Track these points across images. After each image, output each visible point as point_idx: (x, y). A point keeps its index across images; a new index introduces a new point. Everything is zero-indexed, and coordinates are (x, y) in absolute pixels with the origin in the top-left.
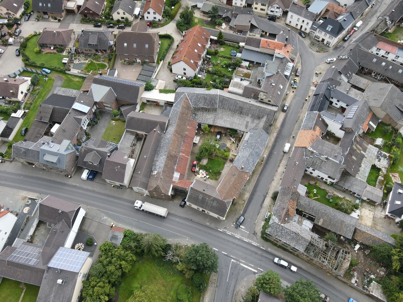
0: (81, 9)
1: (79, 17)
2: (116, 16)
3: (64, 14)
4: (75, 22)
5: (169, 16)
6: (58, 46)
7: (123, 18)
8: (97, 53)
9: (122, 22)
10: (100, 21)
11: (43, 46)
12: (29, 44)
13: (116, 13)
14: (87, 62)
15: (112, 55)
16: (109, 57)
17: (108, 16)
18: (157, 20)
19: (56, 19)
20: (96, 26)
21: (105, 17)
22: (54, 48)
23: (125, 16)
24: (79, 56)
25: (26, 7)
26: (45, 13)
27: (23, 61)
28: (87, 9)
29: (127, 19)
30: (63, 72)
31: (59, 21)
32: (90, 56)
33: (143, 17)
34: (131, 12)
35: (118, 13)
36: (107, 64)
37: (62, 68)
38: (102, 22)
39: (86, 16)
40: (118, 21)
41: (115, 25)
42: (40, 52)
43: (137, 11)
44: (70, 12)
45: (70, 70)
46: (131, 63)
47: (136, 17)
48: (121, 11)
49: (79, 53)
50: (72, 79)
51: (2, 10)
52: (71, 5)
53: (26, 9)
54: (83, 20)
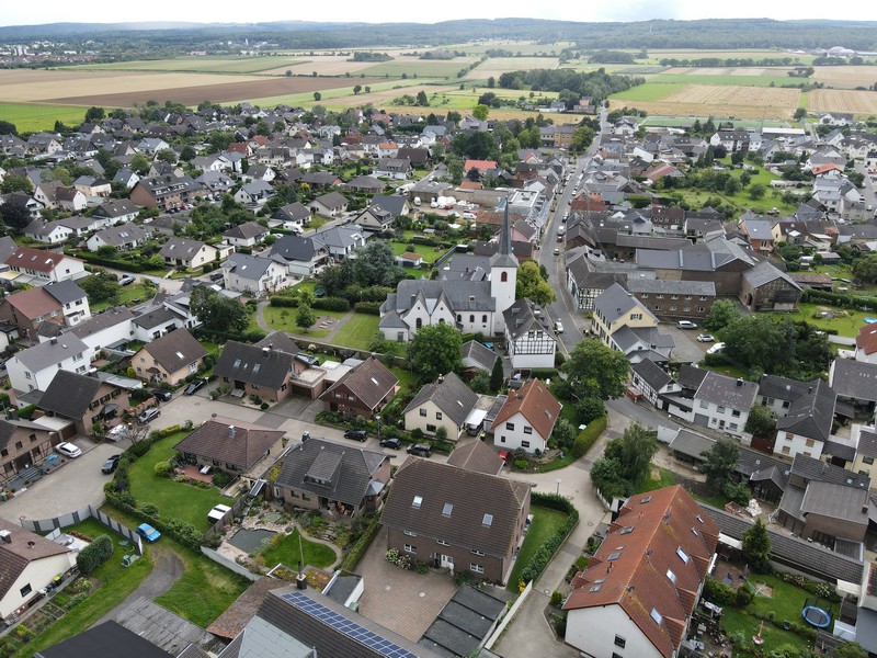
0: (332, 388)
1: (317, 406)
2: (413, 420)
3: (281, 394)
4: (302, 417)
5: (567, 448)
6: (223, 467)
7: (431, 428)
8: (323, 510)
9: (428, 438)
10: (365, 426)
11: (186, 459)
12: (156, 450)
13: (416, 413)
14: (282, 530)
15: (365, 526)
16: (355, 529)
17: (394, 416)
18: (531, 450)
19: (257, 401)
20: (349, 436)
21: (385, 417)
22: (210, 472)
23: (438, 424)
24: (265, 507)
25: (204, 367)
26: (240, 385)
27: (108, 489)
29: (442, 433)
30: (192, 548)
31: (265, 407)
32: (298, 515)
33: (490, 436)
34: (460, 416)
35: (423, 414)
36: (339, 553)
37: (196, 533)
38: (371, 429)
39: (334, 407)
40: (417, 434)
41: (404, 441)
42: (166, 474)
43: (476, 417)
44: (300, 393)
45: (215, 546)
46: (419, 566)
47: (470, 432)
48: (431, 409)
49: (271, 498)
50: (209, 576)
51: (144, 361)
52: (309, 378)
53: (202, 371)
54: (323, 414)
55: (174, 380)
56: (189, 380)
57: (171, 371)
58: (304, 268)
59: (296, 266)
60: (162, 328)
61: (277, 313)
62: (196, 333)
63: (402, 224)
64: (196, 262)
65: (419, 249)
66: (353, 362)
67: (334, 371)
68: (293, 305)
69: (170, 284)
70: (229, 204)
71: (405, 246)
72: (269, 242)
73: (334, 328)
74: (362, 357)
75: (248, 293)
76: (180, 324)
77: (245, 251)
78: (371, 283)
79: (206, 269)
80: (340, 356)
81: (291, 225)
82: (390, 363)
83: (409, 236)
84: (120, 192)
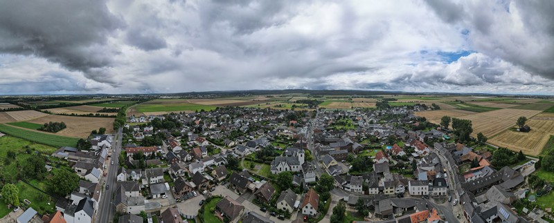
0: (257, 192)
1: (253, 197)
2: (280, 206)
3: (244, 191)
4: (249, 200)
5: (322, 211)
6: (226, 216)
7: (284, 209)
9: (283, 212)
10: (266, 206)
11: (218, 208)
13: (280, 203)
17: (274, 203)
18: (313, 214)
19: (238, 192)
20: (262, 210)
21: (271, 204)
22: (223, 216)
23: (287, 208)
26: (235, 186)
28: (260, 193)
29: (288, 211)
31: (240, 194)
33: (301, 210)
34: (292, 204)
35: (282, 204)
38: (267, 207)
39: (258, 198)
40: (280, 210)
41: (277, 214)
42: (212, 212)
43: (297, 204)
44: (249, 191)
47: (295, 209)
48: (284, 202)
51: (214, 173)
52: (252, 186)
53: (226, 178)
54: (255, 200)
55: (220, 179)
56: (223, 180)
57: (220, 177)
58: (253, 149)
59: (251, 149)
60: (220, 163)
61: (246, 162)
62: (226, 166)
63: (276, 138)
64: (230, 145)
65: (280, 144)
66: (264, 182)
67: (259, 184)
68: (250, 160)
69: (224, 150)
70: (239, 130)
71: (276, 144)
72: (246, 141)
73: (260, 169)
74: (266, 180)
75: (240, 155)
76: (224, 162)
77: (241, 143)
78: (269, 155)
79: (232, 147)
80: (261, 179)
81: (251, 137)
82: (273, 182)
83: (278, 141)
84: (219, 126)
